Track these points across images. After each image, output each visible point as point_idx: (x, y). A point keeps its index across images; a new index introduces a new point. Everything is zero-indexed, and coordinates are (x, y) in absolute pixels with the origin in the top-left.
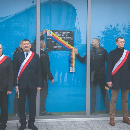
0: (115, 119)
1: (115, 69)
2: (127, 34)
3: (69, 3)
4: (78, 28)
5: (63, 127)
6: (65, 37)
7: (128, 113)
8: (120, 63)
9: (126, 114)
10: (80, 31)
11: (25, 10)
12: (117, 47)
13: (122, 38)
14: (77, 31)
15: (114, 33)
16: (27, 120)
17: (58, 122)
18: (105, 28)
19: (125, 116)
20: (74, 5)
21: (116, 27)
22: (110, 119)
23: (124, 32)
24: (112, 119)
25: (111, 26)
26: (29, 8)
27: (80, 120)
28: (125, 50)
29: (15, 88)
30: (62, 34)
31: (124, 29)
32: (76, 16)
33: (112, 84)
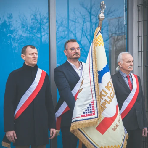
1: (21, 105)
2: (30, 36)
8: (31, 94)
12: (24, 63)
13: (33, 47)
15: (8, 35)
21: (7, 20)
23: (23, 32)
28: (38, 68)
31: (23, 26)
33: (15, 135)
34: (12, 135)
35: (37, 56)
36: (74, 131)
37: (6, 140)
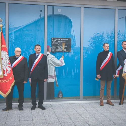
0: (103, 102)
1: (102, 66)
2: (110, 40)
3: (66, 16)
4: (73, 34)
5: (63, 107)
6: (65, 42)
7: (110, 97)
8: (106, 61)
9: (109, 98)
10: (74, 37)
11: (33, 21)
14: (73, 37)
16: (37, 103)
17: (60, 104)
18: (94, 35)
19: (108, 99)
20: (70, 18)
21: (102, 34)
22: (100, 102)
23: (107, 38)
24: (102, 101)
25: (98, 34)
26: (36, 20)
27: (76, 103)
28: (109, 52)
29: (29, 79)
30: (62, 41)
31: (107, 36)
32: (72, 26)
33: (100, 76)
34: (99, 76)
35: (109, 47)
36: (124, 76)
37: (97, 78)
